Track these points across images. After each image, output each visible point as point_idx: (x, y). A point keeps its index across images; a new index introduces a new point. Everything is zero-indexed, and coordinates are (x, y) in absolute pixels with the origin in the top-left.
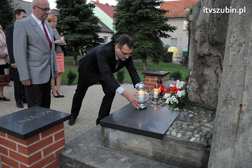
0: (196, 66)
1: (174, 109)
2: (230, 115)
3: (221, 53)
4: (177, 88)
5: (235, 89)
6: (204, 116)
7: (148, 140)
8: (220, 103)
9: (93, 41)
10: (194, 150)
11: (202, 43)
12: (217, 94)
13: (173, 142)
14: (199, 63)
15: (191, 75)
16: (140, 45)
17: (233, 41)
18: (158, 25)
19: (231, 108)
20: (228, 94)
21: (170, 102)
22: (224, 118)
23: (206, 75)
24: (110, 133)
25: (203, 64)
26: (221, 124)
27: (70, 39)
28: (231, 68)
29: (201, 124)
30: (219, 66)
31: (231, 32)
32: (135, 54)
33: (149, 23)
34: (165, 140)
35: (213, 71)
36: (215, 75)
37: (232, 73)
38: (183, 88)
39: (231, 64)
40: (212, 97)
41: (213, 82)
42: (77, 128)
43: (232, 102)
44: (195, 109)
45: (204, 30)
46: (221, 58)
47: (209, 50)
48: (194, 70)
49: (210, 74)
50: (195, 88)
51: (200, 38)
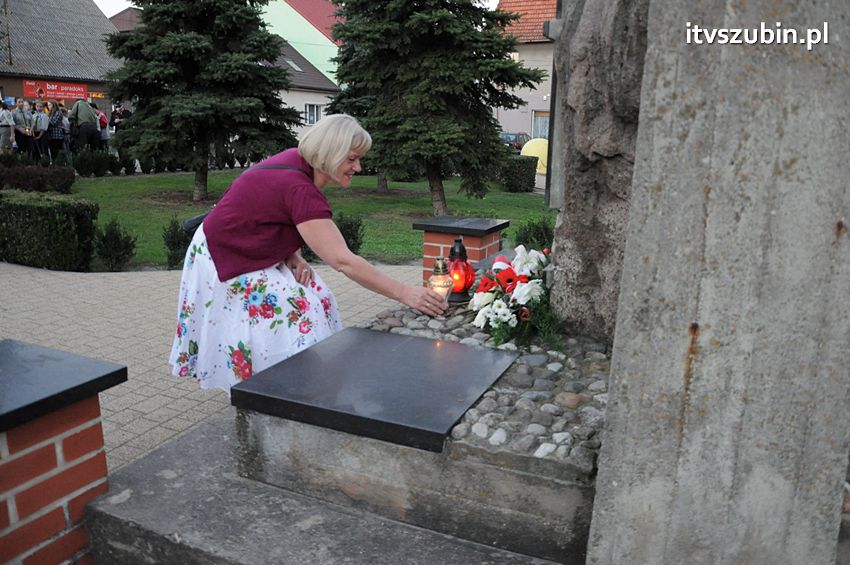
0: (574, 197)
1: (499, 347)
2: (659, 363)
4: (514, 274)
5: (675, 271)
6: (598, 367)
7: (392, 452)
8: (623, 320)
9: (262, 120)
10: (549, 485)
11: (591, 115)
13: (475, 459)
14: (583, 185)
15: (560, 228)
16: (420, 133)
17: (664, 100)
18: (481, 64)
19: (664, 338)
20: (651, 288)
21: (488, 320)
22: (640, 374)
23: (608, 226)
24: (266, 432)
25: (595, 189)
26: (630, 397)
27: (180, 112)
28: (659, 196)
29: (585, 395)
31: (657, 67)
32: (406, 163)
33: (452, 58)
34: (449, 453)
37: (663, 214)
38: (535, 272)
39: (657, 179)
42: (176, 417)
43: (666, 317)
44: (574, 346)
45: (598, 71)
47: (614, 139)
48: (569, 209)
49: (620, 224)
50: (573, 274)
51: (582, 97)
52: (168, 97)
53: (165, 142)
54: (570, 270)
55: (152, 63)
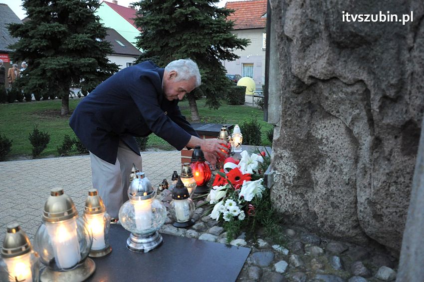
0: (290, 115)
1: (232, 243)
3: (371, 72)
4: (240, 173)
6: (319, 265)
9: (98, 70)
11: (307, 43)
12: (356, 197)
14: (298, 105)
15: (278, 140)
18: (214, 37)
21: (222, 214)
23: (321, 139)
25: (309, 108)
27: (50, 67)
30: (364, 113)
33: (199, 33)
35: (343, 130)
36: (348, 139)
38: (257, 171)
40: (339, 203)
41: (342, 160)
44: (293, 237)
46: (369, 88)
47: (330, 64)
48: (286, 125)
49: (332, 138)
50: (289, 177)
51: (298, 28)
52: (44, 58)
53: (43, 83)
54: (287, 174)
55: (34, 40)
